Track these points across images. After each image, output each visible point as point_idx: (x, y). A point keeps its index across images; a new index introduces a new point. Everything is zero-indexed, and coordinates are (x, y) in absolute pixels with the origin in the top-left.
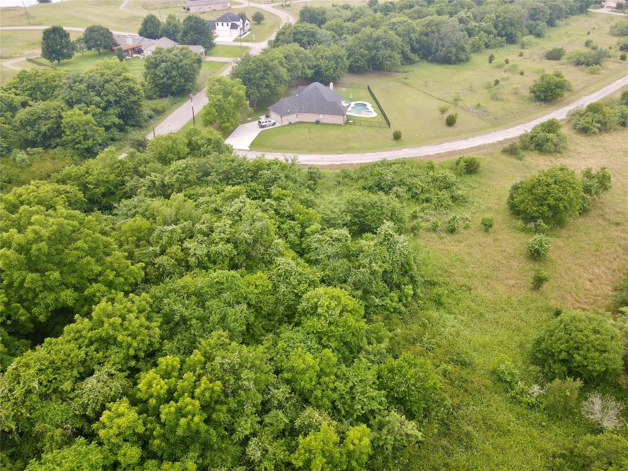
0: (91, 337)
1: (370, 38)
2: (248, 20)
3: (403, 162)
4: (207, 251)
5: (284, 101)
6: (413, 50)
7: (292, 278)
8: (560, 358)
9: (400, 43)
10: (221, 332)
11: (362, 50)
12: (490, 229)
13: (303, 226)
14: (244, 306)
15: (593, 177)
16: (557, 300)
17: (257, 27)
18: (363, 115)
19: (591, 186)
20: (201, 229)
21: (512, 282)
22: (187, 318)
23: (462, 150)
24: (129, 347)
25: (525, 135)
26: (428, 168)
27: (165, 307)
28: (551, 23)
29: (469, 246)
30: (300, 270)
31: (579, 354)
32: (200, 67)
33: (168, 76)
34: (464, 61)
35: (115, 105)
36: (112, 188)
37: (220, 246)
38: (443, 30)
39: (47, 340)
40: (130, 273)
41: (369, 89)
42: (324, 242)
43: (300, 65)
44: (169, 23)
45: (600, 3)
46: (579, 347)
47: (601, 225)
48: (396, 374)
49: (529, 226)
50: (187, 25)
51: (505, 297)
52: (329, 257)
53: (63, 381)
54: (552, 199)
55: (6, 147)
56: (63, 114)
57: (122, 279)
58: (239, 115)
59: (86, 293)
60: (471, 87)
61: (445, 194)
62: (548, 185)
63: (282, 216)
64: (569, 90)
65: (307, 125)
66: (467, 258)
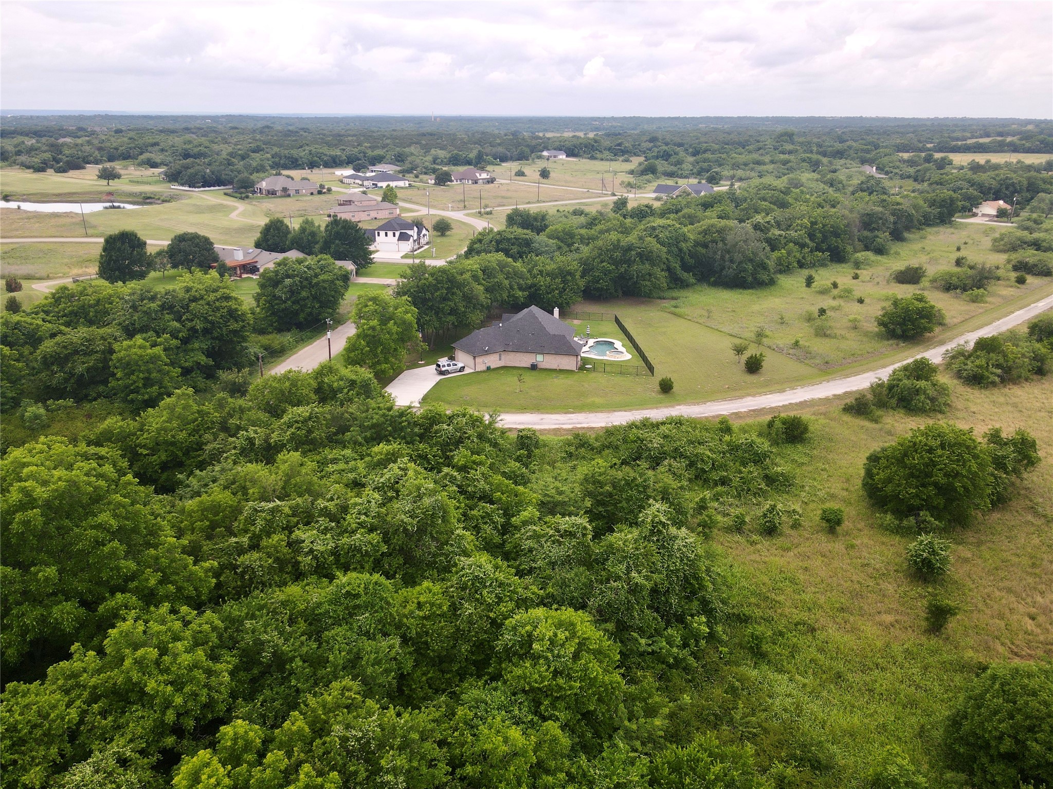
0: (95, 687)
1: (616, 246)
2: (427, 230)
3: (678, 422)
4: (333, 545)
5: (481, 335)
6: (685, 267)
7: (485, 592)
8: (1002, 750)
9: (664, 256)
10: (347, 682)
11: (604, 264)
12: (838, 528)
13: (508, 514)
14: (397, 641)
15: (1006, 444)
16: (977, 651)
17: (439, 240)
18: (609, 357)
19: (1004, 457)
20: (326, 507)
21: (889, 618)
22: (285, 658)
23: (776, 408)
24: (167, 708)
25: (880, 386)
26: (721, 430)
27: (247, 637)
28: (897, 236)
29: (805, 557)
30: (501, 576)
31: (1036, 740)
32: (346, 288)
33: (293, 299)
34: (766, 284)
35: (204, 335)
36: (180, 454)
37: (358, 536)
38: (730, 238)
39: (10, 686)
40: (190, 578)
41: (617, 321)
42: (545, 539)
43: (506, 282)
44: (303, 230)
45: (970, 210)
46: (1035, 726)
47: (1033, 524)
48: (686, 774)
49: (905, 523)
50: (331, 233)
51: (879, 644)
52: (553, 564)
53: (28, 767)
54: (940, 474)
55: (13, 398)
56: (116, 346)
57: (172, 588)
58: (403, 353)
59: (101, 608)
60: (782, 318)
61: (753, 471)
62: (931, 450)
63: (471, 496)
64: (941, 324)
65: (515, 372)
66: (801, 577)
